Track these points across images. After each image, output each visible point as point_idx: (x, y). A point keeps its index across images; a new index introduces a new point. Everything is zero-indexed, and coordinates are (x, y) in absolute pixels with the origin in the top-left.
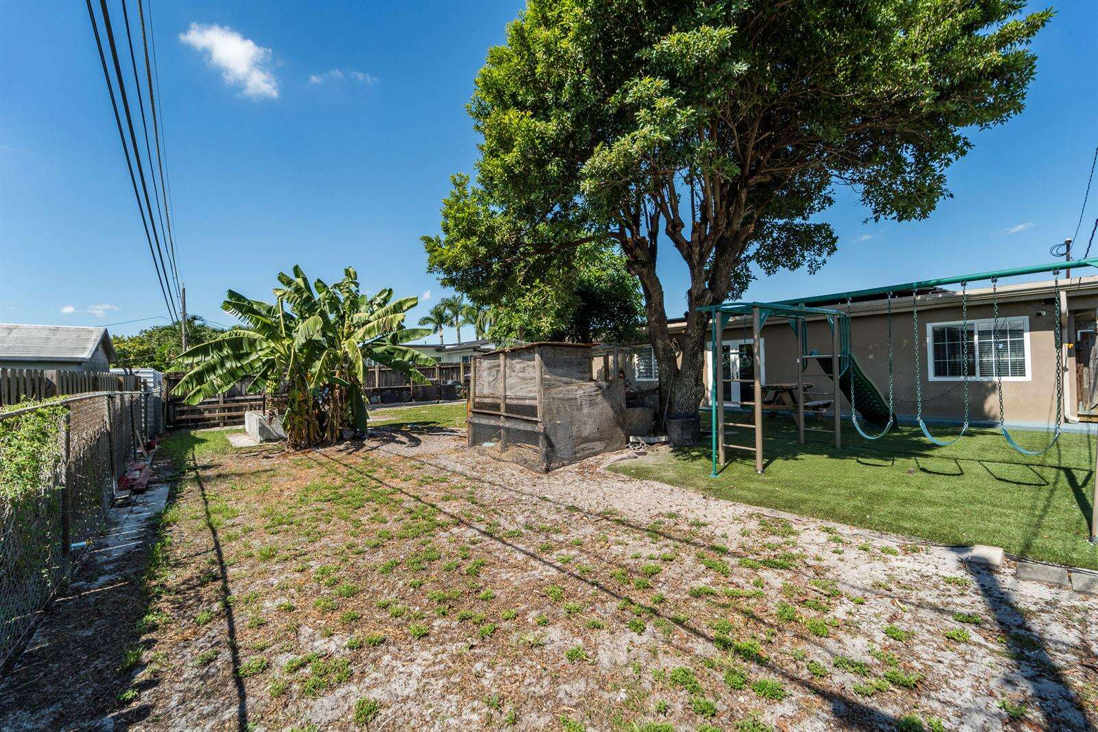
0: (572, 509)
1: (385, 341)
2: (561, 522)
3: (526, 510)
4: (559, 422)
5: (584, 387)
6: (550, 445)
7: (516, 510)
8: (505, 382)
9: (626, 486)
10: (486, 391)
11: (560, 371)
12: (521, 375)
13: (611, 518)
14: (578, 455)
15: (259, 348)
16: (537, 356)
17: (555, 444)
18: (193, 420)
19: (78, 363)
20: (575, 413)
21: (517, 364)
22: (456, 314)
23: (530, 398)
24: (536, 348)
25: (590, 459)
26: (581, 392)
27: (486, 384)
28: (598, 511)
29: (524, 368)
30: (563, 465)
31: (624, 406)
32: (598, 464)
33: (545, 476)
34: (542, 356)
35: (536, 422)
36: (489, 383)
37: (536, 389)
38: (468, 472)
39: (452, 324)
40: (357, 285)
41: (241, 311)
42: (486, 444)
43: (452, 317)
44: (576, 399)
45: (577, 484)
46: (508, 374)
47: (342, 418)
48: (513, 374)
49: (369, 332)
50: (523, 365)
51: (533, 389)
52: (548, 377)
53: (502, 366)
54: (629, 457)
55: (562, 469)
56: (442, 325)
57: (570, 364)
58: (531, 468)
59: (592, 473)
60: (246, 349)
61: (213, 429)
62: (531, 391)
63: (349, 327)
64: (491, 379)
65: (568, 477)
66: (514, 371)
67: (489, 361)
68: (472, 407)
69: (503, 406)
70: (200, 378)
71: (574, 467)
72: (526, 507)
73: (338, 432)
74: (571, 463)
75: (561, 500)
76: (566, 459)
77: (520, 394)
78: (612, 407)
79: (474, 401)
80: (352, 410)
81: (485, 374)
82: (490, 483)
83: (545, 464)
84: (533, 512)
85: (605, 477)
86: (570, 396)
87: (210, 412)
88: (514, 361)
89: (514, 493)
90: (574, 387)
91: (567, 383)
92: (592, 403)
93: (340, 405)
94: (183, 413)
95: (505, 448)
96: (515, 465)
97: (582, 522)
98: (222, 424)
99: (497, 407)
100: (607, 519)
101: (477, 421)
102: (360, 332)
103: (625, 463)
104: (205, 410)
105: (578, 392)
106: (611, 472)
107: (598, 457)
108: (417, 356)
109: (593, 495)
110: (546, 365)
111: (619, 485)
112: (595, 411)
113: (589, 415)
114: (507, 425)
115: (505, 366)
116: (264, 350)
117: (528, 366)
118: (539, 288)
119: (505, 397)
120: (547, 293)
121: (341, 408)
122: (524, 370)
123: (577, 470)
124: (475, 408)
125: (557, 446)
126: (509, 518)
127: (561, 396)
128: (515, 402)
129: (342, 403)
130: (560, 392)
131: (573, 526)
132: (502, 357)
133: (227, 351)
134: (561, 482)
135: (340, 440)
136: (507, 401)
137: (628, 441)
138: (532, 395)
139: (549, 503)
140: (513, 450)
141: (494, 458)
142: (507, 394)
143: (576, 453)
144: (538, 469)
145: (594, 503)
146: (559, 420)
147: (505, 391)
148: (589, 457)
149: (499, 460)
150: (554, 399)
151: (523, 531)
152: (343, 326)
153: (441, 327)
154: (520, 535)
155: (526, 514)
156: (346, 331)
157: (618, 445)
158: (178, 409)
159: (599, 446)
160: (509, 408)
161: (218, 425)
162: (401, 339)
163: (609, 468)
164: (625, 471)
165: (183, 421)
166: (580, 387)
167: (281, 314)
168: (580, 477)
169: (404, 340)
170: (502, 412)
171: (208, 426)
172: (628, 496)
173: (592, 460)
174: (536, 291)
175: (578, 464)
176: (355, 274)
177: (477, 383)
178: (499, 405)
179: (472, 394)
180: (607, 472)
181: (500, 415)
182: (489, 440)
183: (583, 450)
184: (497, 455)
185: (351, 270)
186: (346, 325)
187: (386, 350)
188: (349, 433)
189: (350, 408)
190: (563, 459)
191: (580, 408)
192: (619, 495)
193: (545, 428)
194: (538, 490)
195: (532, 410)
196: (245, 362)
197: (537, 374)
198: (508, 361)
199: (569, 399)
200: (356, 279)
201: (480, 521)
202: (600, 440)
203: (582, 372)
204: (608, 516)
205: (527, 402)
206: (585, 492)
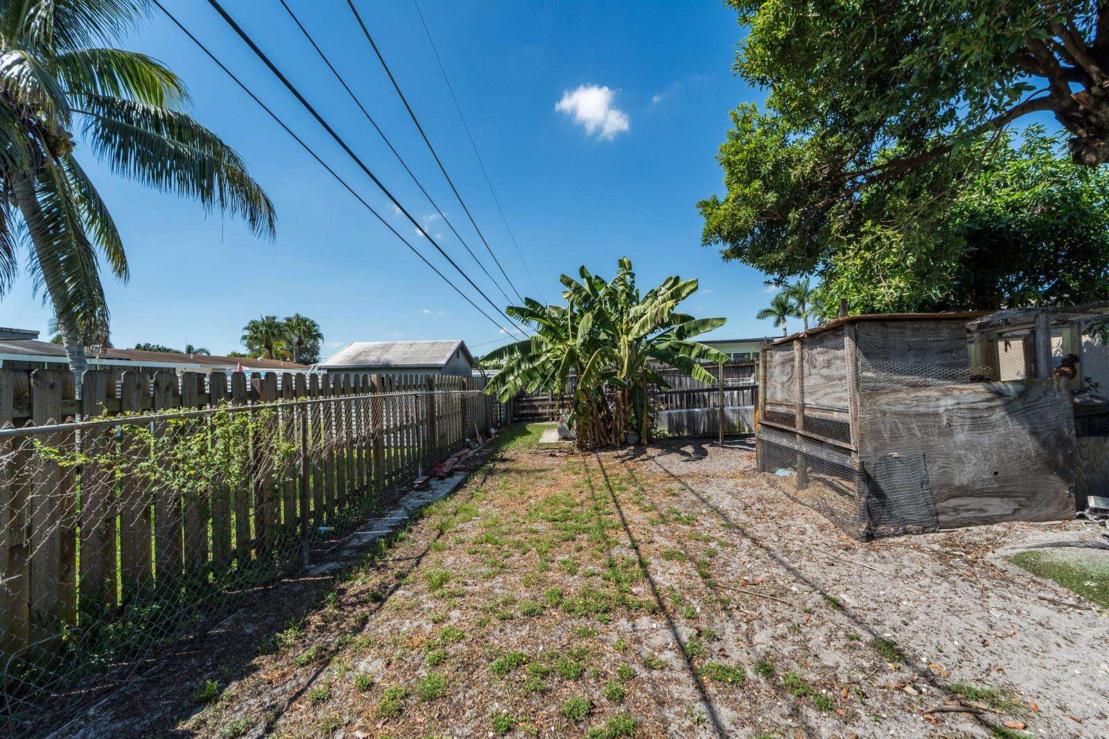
0: (890, 650)
1: (670, 336)
2: (844, 679)
3: (783, 620)
4: (895, 454)
5: (956, 393)
6: (876, 491)
7: (766, 612)
8: (802, 383)
9: (1062, 622)
10: (779, 397)
11: (899, 364)
12: (825, 372)
13: (990, 717)
14: (941, 518)
15: (544, 350)
16: (847, 340)
17: (887, 492)
18: (531, 415)
19: (438, 368)
20: (935, 440)
21: (819, 355)
22: (802, 302)
23: (840, 411)
24: (846, 328)
25: (975, 529)
26: (949, 402)
27: (779, 386)
28: (955, 678)
29: (829, 361)
30: (906, 532)
31: (1069, 432)
32: (993, 544)
33: (861, 548)
34: (856, 340)
35: (848, 451)
36: (782, 384)
37: (847, 395)
38: (733, 515)
39: (799, 315)
40: (632, 275)
41: (523, 316)
42: (781, 472)
43: (798, 307)
44: (936, 415)
45: (926, 582)
46: (806, 372)
47: (626, 421)
48: (813, 371)
49: (643, 326)
50: (826, 357)
51: (844, 395)
52: (870, 374)
53: (797, 359)
54: (1083, 544)
55: (902, 539)
56: (786, 317)
57: (921, 351)
58: (840, 524)
59: (972, 563)
60: (534, 351)
61: (545, 423)
62: (840, 399)
63: (627, 323)
64: (785, 379)
65: (912, 560)
66: (815, 367)
67: (782, 353)
68: (761, 417)
69: (798, 419)
70: (502, 379)
71: (932, 541)
72: (787, 613)
73: (622, 435)
74: (924, 531)
75: (870, 616)
76: (913, 522)
77: (825, 402)
78: (1034, 433)
79: (764, 409)
80: (635, 413)
81: (777, 371)
82: (754, 540)
83: (865, 526)
84: (796, 629)
85: (1005, 579)
86: (922, 409)
87: (543, 408)
88: (815, 351)
89: (782, 571)
90: (934, 393)
91: (915, 386)
92: (978, 423)
93: (623, 407)
94: (524, 408)
95: (804, 482)
96: (816, 513)
97: (898, 698)
98: (551, 419)
99: (790, 419)
100: (977, 716)
101: (765, 438)
102: (636, 327)
103: (1070, 556)
104: (539, 406)
105: (942, 403)
106: (1021, 571)
107: (996, 527)
108: (706, 351)
109: (957, 623)
110: (866, 355)
111: (1041, 612)
112: (986, 440)
113: (970, 447)
114: (805, 448)
115: (802, 359)
116: (552, 352)
117: (837, 358)
118: (874, 233)
119: (803, 406)
120: (888, 238)
121: (624, 411)
122: (828, 364)
123: (936, 547)
124: (765, 418)
125: (892, 497)
126: (744, 627)
127: (900, 408)
128: (817, 414)
129: (624, 405)
130: (898, 402)
131: (869, 702)
132: (796, 345)
133: (517, 355)
134: (889, 569)
135: (624, 445)
136: (806, 412)
137: (1082, 505)
138: (841, 404)
139: (839, 617)
140: (814, 489)
141: (788, 496)
142: (807, 401)
143: (937, 514)
144: (852, 530)
145: (951, 648)
146: (896, 450)
147: (803, 397)
148: (970, 524)
149: (794, 500)
150: (884, 413)
151: (750, 674)
152: (621, 322)
153: (783, 318)
154: (740, 681)
155: (782, 628)
156: (624, 327)
157: (1051, 510)
158: (520, 404)
159: (995, 506)
160: (808, 423)
161: (547, 420)
162: (689, 332)
163: (1019, 560)
164: (1067, 577)
165: (523, 415)
166: (947, 393)
167: (569, 316)
168: (937, 565)
169: (692, 333)
170: (799, 428)
171: (541, 421)
172: (1065, 654)
173: (978, 533)
174: (866, 240)
175: (942, 535)
176: (630, 263)
177: (768, 385)
178: (794, 417)
179: (761, 400)
180: (1013, 570)
181: (796, 433)
182: (785, 467)
183: (955, 509)
184: (792, 491)
185: (625, 260)
186: (624, 321)
187: (670, 346)
188: (633, 438)
189: (633, 410)
190: (904, 522)
191: (948, 431)
192: (1036, 644)
193: (862, 464)
194: (834, 575)
195: (841, 430)
196: (536, 364)
197: (848, 370)
198: (806, 352)
199: (919, 415)
200: (630, 269)
201: (693, 617)
202: (1002, 495)
203: (951, 366)
204: (982, 705)
205: (835, 416)
206: (938, 610)
